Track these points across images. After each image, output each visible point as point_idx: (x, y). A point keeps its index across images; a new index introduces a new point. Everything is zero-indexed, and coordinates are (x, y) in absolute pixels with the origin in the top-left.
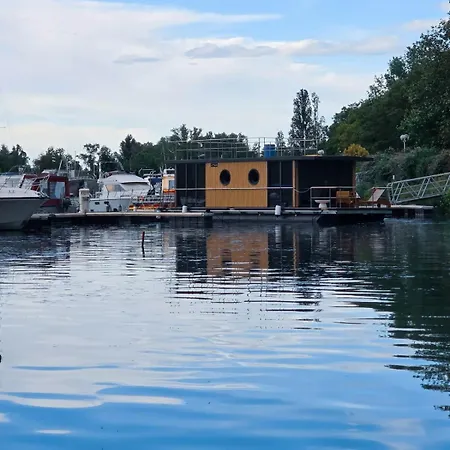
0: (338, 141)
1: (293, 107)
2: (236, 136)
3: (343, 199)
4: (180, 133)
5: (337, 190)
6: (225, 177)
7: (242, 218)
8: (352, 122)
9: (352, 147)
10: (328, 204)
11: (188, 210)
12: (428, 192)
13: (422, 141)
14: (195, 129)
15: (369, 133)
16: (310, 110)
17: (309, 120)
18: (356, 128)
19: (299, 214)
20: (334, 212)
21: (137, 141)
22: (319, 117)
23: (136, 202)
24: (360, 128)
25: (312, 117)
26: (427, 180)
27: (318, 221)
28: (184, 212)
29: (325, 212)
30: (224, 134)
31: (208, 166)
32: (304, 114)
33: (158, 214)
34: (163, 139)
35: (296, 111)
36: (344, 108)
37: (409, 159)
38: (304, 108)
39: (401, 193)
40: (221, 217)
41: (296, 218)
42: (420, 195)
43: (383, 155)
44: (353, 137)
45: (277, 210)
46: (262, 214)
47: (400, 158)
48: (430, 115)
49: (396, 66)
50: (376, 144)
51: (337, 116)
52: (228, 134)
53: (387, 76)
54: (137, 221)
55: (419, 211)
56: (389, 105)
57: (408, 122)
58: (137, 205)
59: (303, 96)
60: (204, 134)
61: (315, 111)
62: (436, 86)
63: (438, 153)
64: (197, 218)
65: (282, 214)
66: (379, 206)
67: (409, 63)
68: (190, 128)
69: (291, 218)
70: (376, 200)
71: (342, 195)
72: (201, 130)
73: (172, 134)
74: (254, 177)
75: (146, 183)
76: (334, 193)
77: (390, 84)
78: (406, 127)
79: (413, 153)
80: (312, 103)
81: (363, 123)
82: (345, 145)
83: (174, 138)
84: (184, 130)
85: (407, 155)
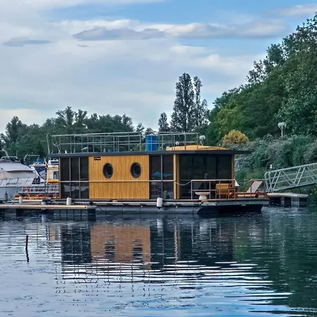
0: (219, 126)
1: (175, 90)
2: (120, 118)
3: (222, 192)
4: (65, 116)
5: (217, 182)
6: (108, 170)
7: (124, 209)
8: (232, 107)
9: (232, 133)
10: (208, 196)
11: (73, 202)
12: (303, 180)
13: (298, 129)
14: (80, 112)
15: (249, 119)
16: (192, 94)
17: (191, 103)
18: (237, 113)
19: (180, 206)
20: (214, 204)
21: (23, 123)
22: (201, 101)
23: (21, 192)
24: (241, 114)
25: (194, 101)
26: (302, 169)
27: (198, 213)
28: (68, 204)
29: (205, 204)
30: (108, 116)
31: (91, 159)
32: (186, 98)
33: (43, 206)
34: (49, 121)
35: (179, 95)
36: (225, 93)
37: (286, 146)
38: (186, 92)
39: (278, 181)
40: (103, 209)
41: (177, 210)
42: (296, 183)
43: (261, 142)
44: (234, 122)
45: (159, 202)
46: (145, 206)
47: (277, 145)
48: (306, 104)
49: (275, 53)
50: (256, 129)
51: (218, 101)
52: (113, 116)
53: (266, 62)
54: (22, 214)
55: (295, 199)
56: (268, 92)
57: (285, 110)
58: (23, 195)
59: (186, 79)
60: (89, 116)
61: (198, 94)
62: (311, 76)
63: (313, 141)
64: (81, 210)
65: (163, 206)
66: (257, 196)
67: (287, 50)
68: (75, 110)
69: (172, 210)
70: (254, 191)
71: (222, 187)
72: (85, 113)
73: (57, 117)
74: (136, 170)
75: (32, 172)
76: (213, 185)
77: (268, 70)
78: (284, 115)
79: (289, 141)
80: (194, 87)
81: (243, 109)
82: (226, 129)
83: (60, 121)
84: (69, 113)
85: (285, 142)
